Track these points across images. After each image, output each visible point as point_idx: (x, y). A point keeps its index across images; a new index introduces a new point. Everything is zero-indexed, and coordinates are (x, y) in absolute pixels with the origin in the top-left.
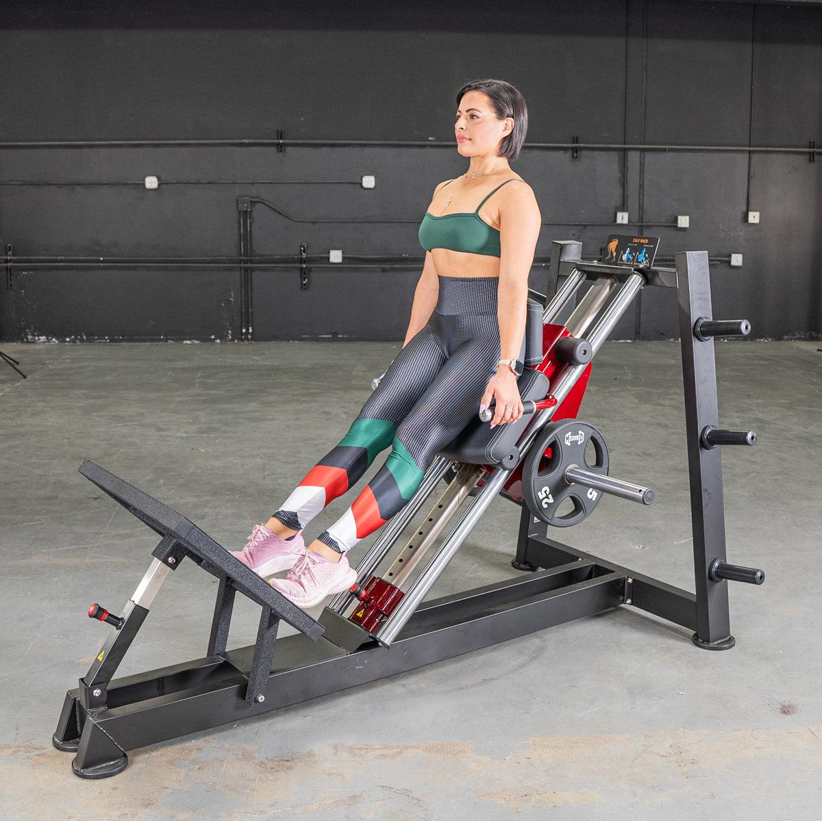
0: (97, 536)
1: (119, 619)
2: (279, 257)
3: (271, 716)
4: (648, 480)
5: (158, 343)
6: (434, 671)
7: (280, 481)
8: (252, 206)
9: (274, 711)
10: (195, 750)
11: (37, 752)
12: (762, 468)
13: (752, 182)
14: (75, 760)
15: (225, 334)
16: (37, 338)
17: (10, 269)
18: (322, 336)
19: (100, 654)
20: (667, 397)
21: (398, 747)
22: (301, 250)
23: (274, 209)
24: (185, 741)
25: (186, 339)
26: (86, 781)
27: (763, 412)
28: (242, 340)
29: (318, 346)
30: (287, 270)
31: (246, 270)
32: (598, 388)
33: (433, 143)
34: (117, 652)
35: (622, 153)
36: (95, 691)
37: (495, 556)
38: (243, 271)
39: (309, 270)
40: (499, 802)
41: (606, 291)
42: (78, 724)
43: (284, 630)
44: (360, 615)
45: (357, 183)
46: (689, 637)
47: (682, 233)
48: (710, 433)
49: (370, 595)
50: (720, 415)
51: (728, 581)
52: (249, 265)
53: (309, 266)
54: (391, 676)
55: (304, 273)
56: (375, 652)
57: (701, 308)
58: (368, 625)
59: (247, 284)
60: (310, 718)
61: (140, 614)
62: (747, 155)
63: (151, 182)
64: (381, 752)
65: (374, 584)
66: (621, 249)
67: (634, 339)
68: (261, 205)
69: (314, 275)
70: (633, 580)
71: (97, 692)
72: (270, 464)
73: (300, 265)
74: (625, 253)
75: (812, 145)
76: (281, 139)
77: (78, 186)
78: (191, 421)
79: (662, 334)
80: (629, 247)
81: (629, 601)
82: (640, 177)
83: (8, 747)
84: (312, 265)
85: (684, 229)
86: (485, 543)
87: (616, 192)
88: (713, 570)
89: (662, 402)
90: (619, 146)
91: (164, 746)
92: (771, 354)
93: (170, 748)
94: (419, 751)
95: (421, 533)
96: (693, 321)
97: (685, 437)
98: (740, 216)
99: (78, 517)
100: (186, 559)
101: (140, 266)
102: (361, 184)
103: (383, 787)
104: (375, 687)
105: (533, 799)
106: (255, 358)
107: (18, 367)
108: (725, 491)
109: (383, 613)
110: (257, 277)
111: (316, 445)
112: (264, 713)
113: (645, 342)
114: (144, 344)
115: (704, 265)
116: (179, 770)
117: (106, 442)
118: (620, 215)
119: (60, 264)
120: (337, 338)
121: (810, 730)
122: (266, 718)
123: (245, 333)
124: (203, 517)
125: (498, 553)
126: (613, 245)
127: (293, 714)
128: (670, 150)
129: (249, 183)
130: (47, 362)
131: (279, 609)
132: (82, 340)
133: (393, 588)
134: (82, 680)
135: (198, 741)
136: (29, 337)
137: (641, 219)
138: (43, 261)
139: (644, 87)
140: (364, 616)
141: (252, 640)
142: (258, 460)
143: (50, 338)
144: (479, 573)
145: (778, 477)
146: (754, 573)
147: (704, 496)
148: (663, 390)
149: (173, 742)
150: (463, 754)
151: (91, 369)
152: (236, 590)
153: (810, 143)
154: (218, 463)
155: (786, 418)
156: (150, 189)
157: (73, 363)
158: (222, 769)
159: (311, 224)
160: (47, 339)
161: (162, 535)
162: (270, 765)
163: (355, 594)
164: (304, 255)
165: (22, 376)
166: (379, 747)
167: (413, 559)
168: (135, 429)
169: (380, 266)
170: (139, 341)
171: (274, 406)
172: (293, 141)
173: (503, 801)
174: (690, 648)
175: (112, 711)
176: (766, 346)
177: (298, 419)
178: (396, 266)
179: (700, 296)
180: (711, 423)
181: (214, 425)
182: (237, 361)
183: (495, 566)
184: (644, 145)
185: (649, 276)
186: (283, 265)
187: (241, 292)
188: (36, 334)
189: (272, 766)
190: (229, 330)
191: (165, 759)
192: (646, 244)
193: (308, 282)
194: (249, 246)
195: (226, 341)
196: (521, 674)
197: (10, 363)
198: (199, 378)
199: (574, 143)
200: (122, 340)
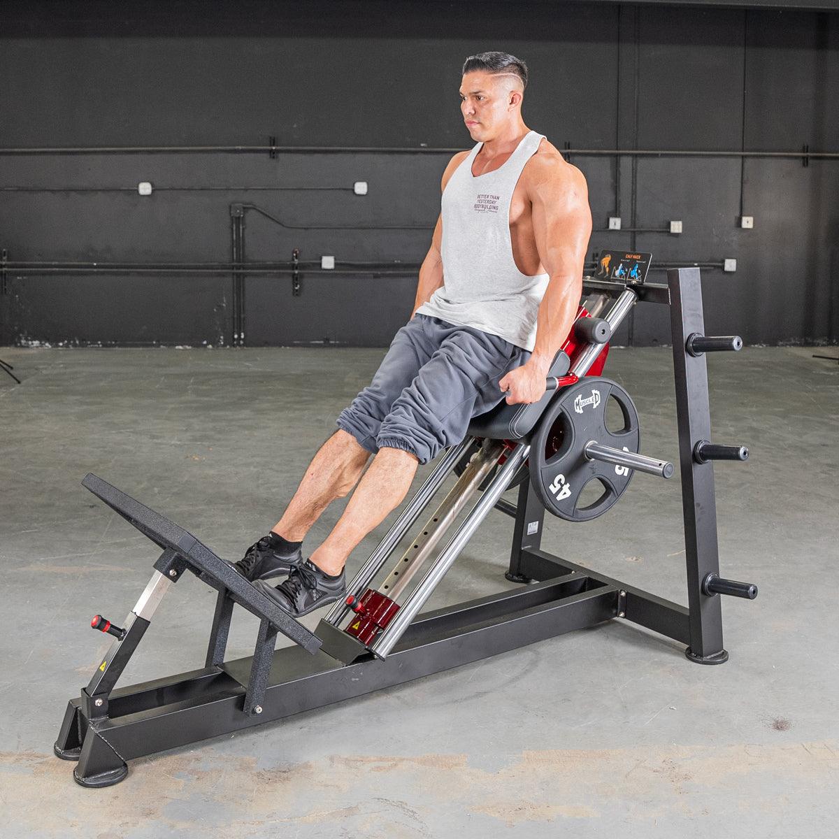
0: (94, 545)
1: (121, 630)
2: (271, 263)
3: (268, 728)
5: (149, 348)
6: (429, 683)
7: (274, 490)
8: (244, 212)
9: (270, 723)
10: (193, 760)
11: (39, 760)
12: (756, 478)
13: (746, 186)
14: (77, 769)
15: (217, 339)
16: (30, 343)
17: (5, 274)
18: (313, 342)
19: (102, 664)
20: (660, 405)
21: (394, 759)
22: (293, 256)
23: (266, 215)
24: (183, 751)
25: (178, 345)
26: (87, 790)
27: (757, 421)
28: (234, 346)
29: (310, 352)
30: (280, 276)
31: (238, 275)
33: (426, 149)
34: (119, 663)
35: (614, 159)
36: (97, 701)
37: (488, 567)
38: (235, 276)
39: (301, 276)
40: (493, 815)
41: (600, 307)
42: (79, 733)
43: (282, 641)
44: (356, 627)
45: (349, 190)
46: (682, 651)
47: (675, 239)
48: (702, 448)
49: (366, 607)
50: (714, 424)
51: (721, 595)
52: (241, 271)
53: (300, 271)
54: (386, 688)
55: (296, 279)
56: (371, 665)
57: (693, 324)
58: (363, 638)
59: (239, 290)
60: (306, 729)
61: (141, 625)
62: (740, 160)
63: (145, 189)
64: (377, 764)
65: (370, 597)
66: (613, 264)
67: (627, 345)
68: (255, 211)
69: (305, 281)
70: (627, 594)
71: (99, 702)
72: (264, 473)
73: (292, 271)
74: (617, 269)
75: (805, 149)
76: (274, 145)
77: (73, 192)
78: (184, 428)
79: (656, 340)
80: (622, 262)
81: (622, 615)
82: (633, 182)
83: (10, 754)
84: (303, 271)
85: (677, 235)
86: (479, 554)
87: (609, 198)
88: (706, 584)
89: (654, 410)
90: (611, 152)
91: (162, 755)
92: (766, 360)
93: (169, 758)
94: (414, 763)
95: (416, 547)
96: (686, 336)
98: (733, 221)
99: (75, 525)
100: (187, 571)
101: (133, 272)
102: (353, 190)
103: (378, 799)
104: (370, 699)
105: (527, 813)
106: (247, 364)
107: (11, 372)
108: (718, 502)
109: (377, 625)
110: (252, 285)
112: (261, 724)
113: (637, 349)
114: (137, 349)
115: (696, 281)
116: (178, 780)
117: (101, 449)
118: (612, 221)
119: (54, 269)
120: (330, 344)
121: (803, 746)
122: (262, 729)
123: (237, 339)
124: (198, 526)
125: (491, 565)
126: (606, 261)
127: (289, 725)
128: (663, 155)
129: (242, 189)
130: (41, 367)
131: (278, 623)
132: (75, 345)
133: (389, 601)
134: (84, 689)
135: (197, 752)
136: (22, 341)
137: (634, 224)
138: (38, 266)
139: (636, 93)
140: (360, 628)
141: (250, 651)
142: (252, 468)
143: (43, 342)
144: (473, 585)
145: (773, 488)
146: (747, 587)
147: (697, 511)
148: (655, 399)
149: (172, 752)
150: (458, 767)
151: (84, 374)
152: (234, 602)
153: (804, 147)
154: (212, 472)
155: (781, 427)
156: (144, 196)
157: (66, 368)
158: (221, 780)
159: (303, 230)
160: (41, 343)
161: (164, 548)
162: (267, 776)
163: (350, 606)
164: (296, 261)
165: (15, 382)
166: (375, 758)
167: (408, 571)
168: (130, 436)
169: (372, 272)
170: (132, 346)
171: (266, 414)
172: (285, 148)
173: (497, 815)
174: (683, 662)
175: (113, 721)
176: (761, 352)
177: (290, 427)
178: (388, 272)
179: (692, 312)
180: (702, 438)
181: (207, 433)
182: (230, 367)
183: (488, 578)
184: (637, 150)
185: (642, 292)
186: (275, 271)
187: (234, 297)
188: (29, 338)
189: (269, 777)
190: (221, 335)
191: (164, 768)
192: (638, 260)
193: (300, 288)
194: (241, 252)
195: (218, 347)
196: (515, 687)
197: (3, 368)
198: (192, 384)
199: (566, 149)
200: (114, 345)
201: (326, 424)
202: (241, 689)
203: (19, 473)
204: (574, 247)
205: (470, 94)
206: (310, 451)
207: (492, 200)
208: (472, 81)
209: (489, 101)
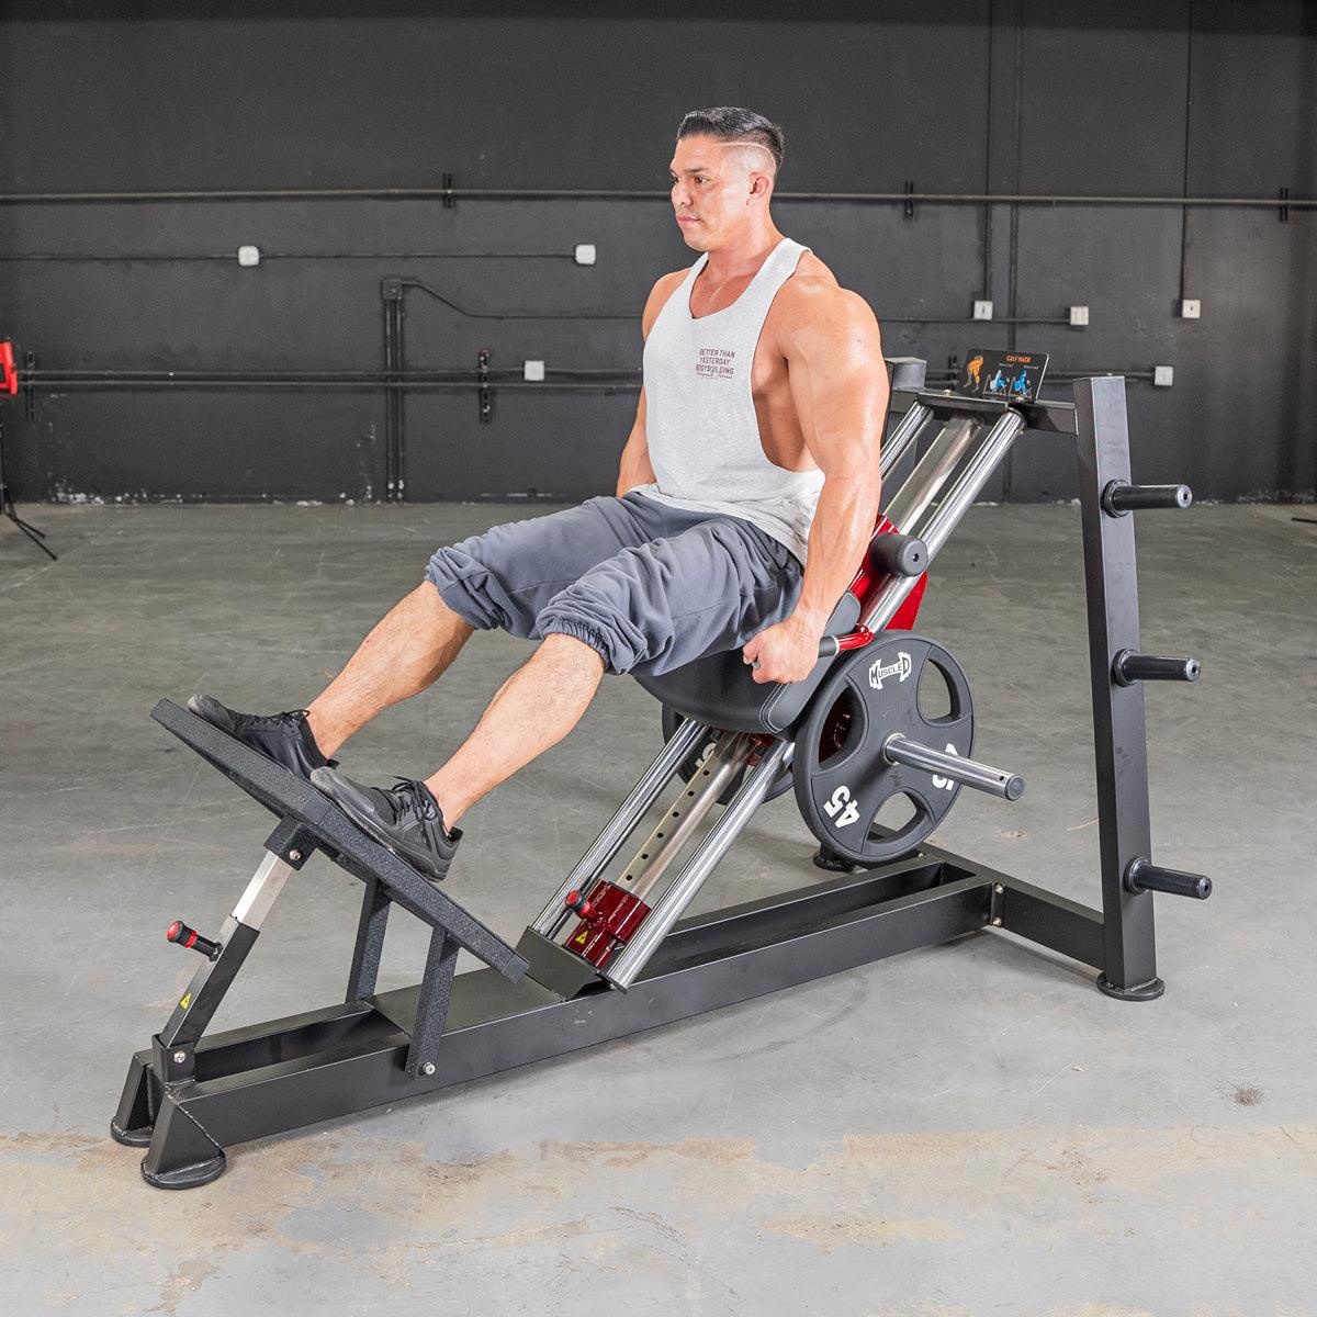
0: (172, 810)
1: (214, 945)
2: (446, 371)
3: (445, 1096)
5: (257, 505)
6: (695, 1028)
7: (451, 726)
8: (404, 292)
9: (449, 1089)
10: (328, 1148)
11: (88, 1146)
12: (1204, 710)
13: (1188, 251)
14: (146, 1161)
15: (362, 491)
16: (71, 496)
17: (32, 390)
18: (512, 495)
19: (184, 997)
20: (1054, 594)
21: (640, 1147)
22: (480, 361)
23: (438, 298)
24: (312, 1132)
25: (303, 499)
26: (162, 1193)
27: (1206, 619)
28: (388, 501)
29: (506, 510)
30: (458, 391)
31: (395, 391)
32: (944, 579)
34: (211, 995)
35: (982, 209)
36: (176, 1055)
37: (787, 847)
38: (389, 393)
39: (493, 392)
40: (797, 1236)
41: (965, 438)
42: (150, 1105)
43: (466, 963)
44: (581, 940)
45: (568, 257)
46: (1091, 980)
47: (1077, 334)
48: (1126, 661)
49: (597, 909)
51: (1154, 892)
52: (399, 384)
53: (492, 385)
54: (628, 1036)
55: (484, 396)
56: (605, 1000)
57: (1113, 466)
58: (593, 956)
59: (396, 415)
60: (504, 1099)
61: (246, 937)
62: (1181, 211)
63: (249, 256)
64: (615, 1154)
65: (603, 893)
66: (987, 372)
67: (1001, 501)
68: (420, 290)
69: (499, 399)
70: (1005, 889)
71: (180, 1057)
72: (435, 698)
73: (478, 385)
74: (993, 378)
75: (1283, 194)
76: (449, 187)
77: (137, 262)
78: (312, 629)
79: (1045, 493)
80: (1001, 368)
81: (997, 922)
82: (1011, 246)
83: (43, 1137)
84: (496, 385)
85: (1080, 328)
86: (772, 826)
87: (973, 273)
88: (1131, 875)
89: (1044, 601)
90: (978, 197)
91: (280, 1139)
92: (1219, 525)
93: (289, 1144)
94: (672, 1153)
95: (676, 814)
96: (1101, 485)
98: (1168, 307)
99: (142, 780)
100: (318, 854)
101: (231, 386)
102: (574, 258)
103: (618, 1209)
104: (603, 1053)
105: (850, 1232)
106: (409, 529)
107: (43, 542)
109: (615, 937)
110: (414, 405)
112: (433, 1091)
113: (1017, 506)
114: (237, 506)
115: (1119, 398)
116: (303, 1178)
117: (182, 661)
118: (979, 305)
119: (108, 382)
120: (536, 498)
121: (1283, 1130)
122: (435, 1099)
123: (393, 490)
125: (790, 842)
126: (975, 366)
127: (477, 1092)
128: (1059, 203)
129: (400, 257)
130: (89, 534)
131: (459, 933)
132: (141, 500)
133: (633, 900)
134: (157, 1036)
135: (332, 1134)
136: (59, 495)
137: (1013, 312)
138: (82, 377)
139: (1017, 105)
140: (587, 942)
141: (416, 977)
143: (91, 496)
144: (762, 875)
145: (1231, 724)
146: (1196, 881)
147: (1118, 760)
148: (1047, 584)
149: (294, 1134)
150: (741, 1160)
151: (156, 545)
152: (390, 900)
153: (1282, 189)
155: (1243, 630)
156: (246, 267)
157: (127, 536)
158: (371, 1178)
159: (496, 321)
160: (87, 498)
161: (281, 816)
162: (443, 1172)
163: (573, 907)
164: (485, 369)
165: (50, 557)
166: (612, 1146)
167: (664, 853)
168: (226, 641)
169: (604, 386)
170: (230, 501)
172: (467, 191)
173: (803, 1235)
174: (1093, 997)
175: (203, 1085)
176: (1215, 514)
178: (628, 385)
179: (1112, 447)
180: (1127, 646)
181: (348, 636)
182: (381, 535)
183: (786, 863)
184: (1018, 194)
185: (1033, 415)
186: (452, 384)
187: (387, 426)
188: (70, 490)
189: (447, 1174)
190: (367, 484)
191: (282, 1160)
192: (1027, 364)
193: (490, 411)
194: (399, 355)
195: (363, 502)
196: (829, 1034)
197: (31, 536)
198: (323, 560)
199: (906, 193)
200: (202, 501)
202: (403, 1038)
203: (54, 699)
204: (860, 431)
206: (506, 664)
207: (724, 358)
208: (691, 152)
209: (717, 186)
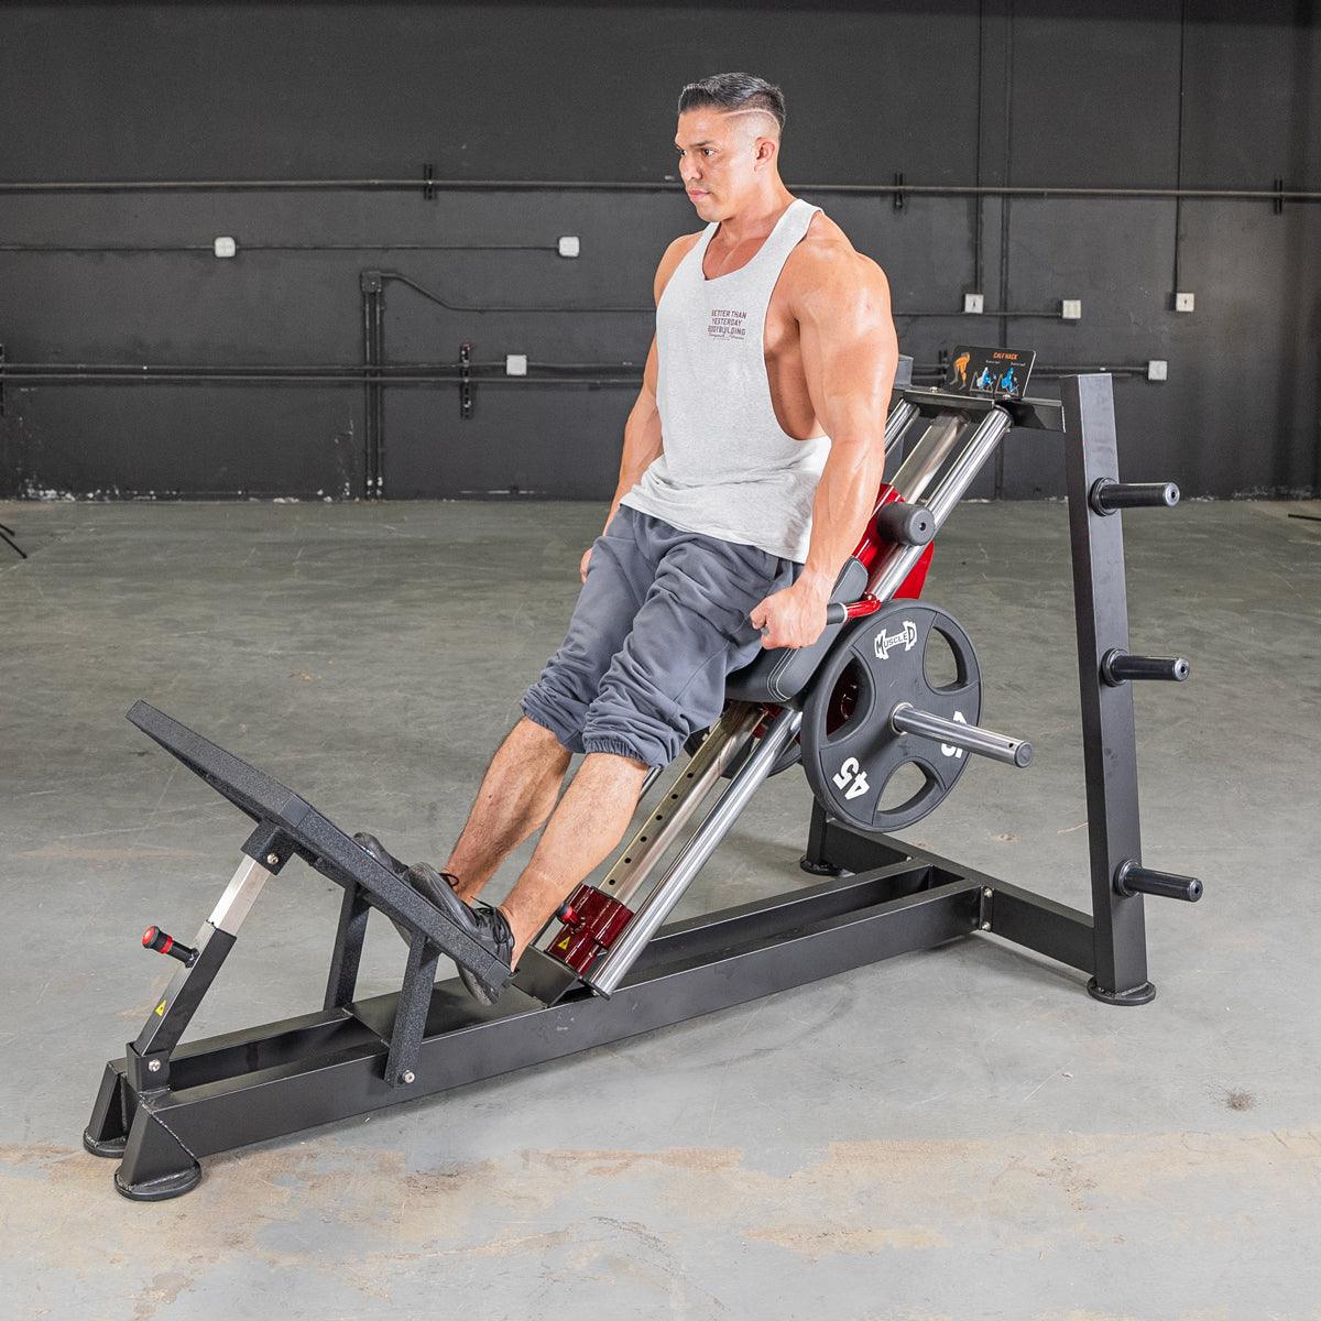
0: (146, 815)
1: (190, 951)
2: (427, 366)
3: (424, 1105)
4: (1016, 729)
5: (233, 502)
6: (680, 1034)
7: (431, 728)
8: (383, 285)
9: (429, 1097)
10: (305, 1158)
11: (60, 1157)
12: (1198, 710)
13: (1182, 244)
14: (120, 1172)
15: (340, 488)
16: (41, 493)
17: (2, 384)
18: (493, 492)
19: (159, 1004)
20: (1046, 593)
21: (624, 1156)
22: (461, 355)
23: (420, 291)
24: (286, 1143)
25: (279, 497)
26: (137, 1204)
27: (1201, 618)
28: (367, 498)
29: (488, 508)
30: (438, 386)
31: (374, 385)
32: (934, 578)
33: (673, 185)
34: (186, 1003)
35: (973, 200)
36: (151, 1064)
37: (774, 851)
38: (368, 388)
39: (474, 386)
40: (782, 1245)
41: (952, 435)
42: (124, 1114)
44: (563, 945)
45: (550, 249)
46: (1082, 985)
47: (1069, 328)
48: (1115, 661)
49: (579, 915)
50: (1131, 623)
51: (1145, 895)
52: (378, 379)
53: (475, 379)
54: (611, 1044)
55: (466, 391)
56: (586, 1006)
57: (1101, 464)
58: (576, 962)
59: (375, 409)
61: (222, 943)
62: (1174, 204)
63: (225, 247)
64: (597, 1163)
65: (586, 898)
66: (973, 369)
67: (993, 498)
68: (399, 282)
69: (482, 395)
70: (994, 892)
71: (154, 1065)
72: (415, 701)
73: (460, 379)
74: (980, 375)
75: (1278, 186)
76: (430, 178)
77: (111, 253)
78: (288, 629)
79: (1038, 489)
80: (988, 365)
81: (987, 926)
82: (1002, 239)
83: (14, 1148)
84: (479, 379)
85: (1072, 322)
86: (760, 830)
87: (964, 263)
88: (1121, 877)
89: (1036, 600)
90: (967, 189)
91: (256, 1150)
92: (1214, 522)
93: (266, 1154)
94: (656, 1162)
95: (659, 818)
96: (1089, 482)
97: (1076, 658)
98: (1162, 300)
99: (115, 784)
100: (295, 858)
101: (206, 380)
102: (557, 250)
103: (600, 1219)
104: (585, 1060)
105: (837, 1241)
106: (387, 527)
107: (13, 540)
108: (1139, 747)
109: (597, 942)
110: (393, 399)
111: (488, 670)
112: (412, 1100)
113: (1008, 502)
114: (211, 503)
115: (1106, 395)
116: (280, 1188)
117: (156, 662)
118: (969, 299)
119: (79, 376)
120: (520, 495)
121: (1275, 1135)
122: (414, 1109)
123: (372, 487)
124: (310, 786)
125: (778, 847)
126: (962, 363)
128: (1052, 195)
129: (379, 248)
130: (59, 531)
131: (440, 939)
132: (113, 497)
133: (615, 903)
134: (131, 1045)
135: (310, 1144)
136: (29, 491)
137: (1004, 305)
138: (54, 371)
139: (1008, 94)
140: (570, 947)
141: (396, 983)
142: (396, 693)
143: (63, 493)
144: (748, 879)
145: (1225, 725)
146: (1186, 883)
147: (1107, 761)
148: (1039, 583)
149: (270, 1144)
150: (726, 1169)
151: (129, 543)
152: (370, 905)
153: (1276, 182)
154: (332, 699)
155: (1238, 629)
156: (222, 258)
157: (99, 533)
158: (349, 1188)
159: (477, 314)
160: (58, 494)
161: (258, 820)
162: (424, 1182)
164: (466, 363)
165: (20, 555)
166: (594, 1155)
167: (647, 857)
168: (201, 641)
169: (587, 380)
170: (205, 498)
171: (420, 606)
172: (448, 182)
173: (789, 1244)
174: (1084, 1001)
175: (177, 1095)
176: (1207, 509)
177: (457, 627)
178: (612, 381)
179: (1099, 444)
180: (1115, 646)
181: (325, 636)
182: (360, 533)
183: (773, 868)
184: (1008, 187)
185: (1020, 412)
186: (433, 379)
187: (366, 420)
188: (40, 486)
189: (426, 1184)
190: (345, 481)
191: (258, 1171)
192: (1014, 361)
193: (472, 406)
194: (378, 348)
195: (342, 499)
196: (816, 1040)
198: (300, 559)
199: (896, 185)
200: (176, 498)
201: (514, 623)
202: (382, 1046)
203: (24, 701)
204: (869, 395)
205: (691, 146)
207: (735, 319)
208: (694, 125)
209: (724, 157)
